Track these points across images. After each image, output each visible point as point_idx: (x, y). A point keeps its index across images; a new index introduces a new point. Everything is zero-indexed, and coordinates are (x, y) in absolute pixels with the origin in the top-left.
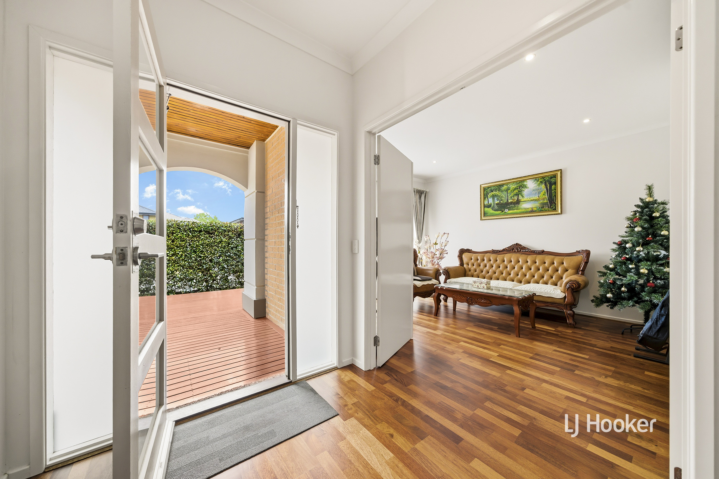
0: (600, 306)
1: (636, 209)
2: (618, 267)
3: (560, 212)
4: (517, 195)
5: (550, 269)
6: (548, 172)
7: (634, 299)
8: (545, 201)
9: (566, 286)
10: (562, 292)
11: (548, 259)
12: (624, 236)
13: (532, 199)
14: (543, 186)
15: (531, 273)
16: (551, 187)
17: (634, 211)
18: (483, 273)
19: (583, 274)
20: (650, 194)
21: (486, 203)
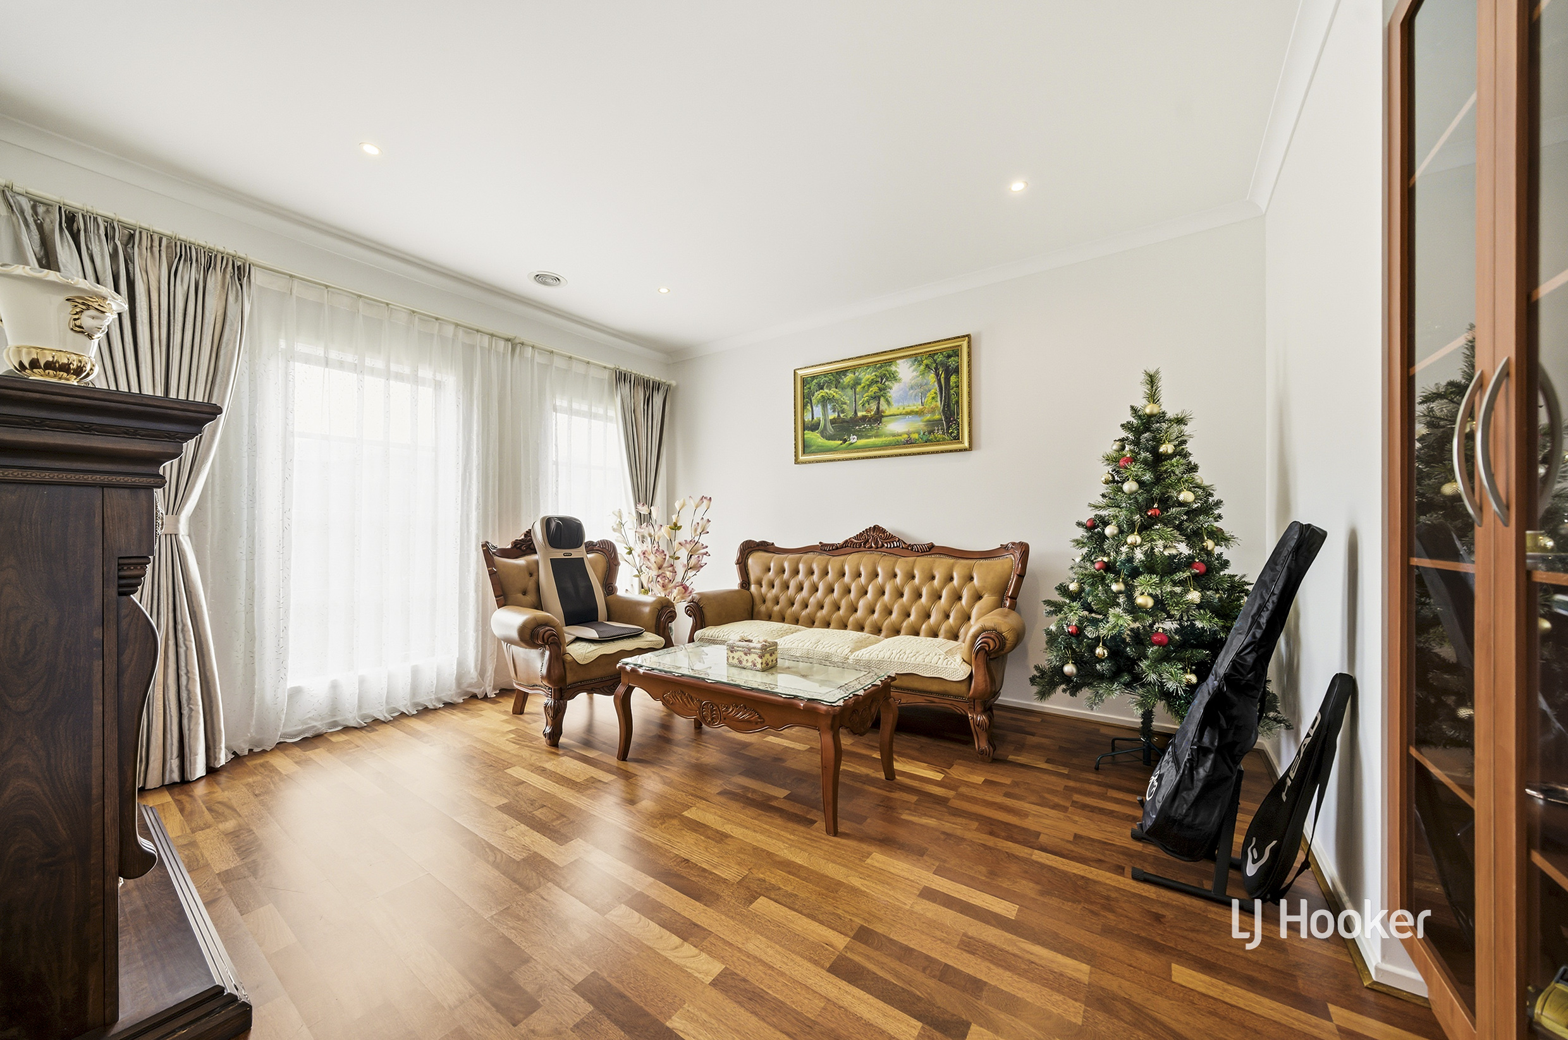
0: (1049, 695)
1: (1123, 434)
2: (1087, 588)
3: (966, 444)
4: (876, 398)
5: (944, 594)
6: (942, 341)
7: (1123, 677)
8: (937, 417)
9: (973, 644)
10: (964, 661)
11: (940, 567)
12: (1100, 505)
13: (908, 409)
14: (932, 376)
15: (903, 605)
16: (947, 380)
17: (1120, 440)
18: (793, 608)
19: (1013, 607)
20: (1153, 397)
21: (808, 417)
